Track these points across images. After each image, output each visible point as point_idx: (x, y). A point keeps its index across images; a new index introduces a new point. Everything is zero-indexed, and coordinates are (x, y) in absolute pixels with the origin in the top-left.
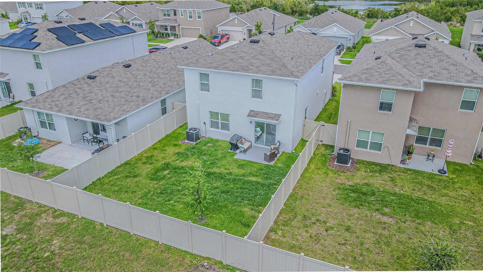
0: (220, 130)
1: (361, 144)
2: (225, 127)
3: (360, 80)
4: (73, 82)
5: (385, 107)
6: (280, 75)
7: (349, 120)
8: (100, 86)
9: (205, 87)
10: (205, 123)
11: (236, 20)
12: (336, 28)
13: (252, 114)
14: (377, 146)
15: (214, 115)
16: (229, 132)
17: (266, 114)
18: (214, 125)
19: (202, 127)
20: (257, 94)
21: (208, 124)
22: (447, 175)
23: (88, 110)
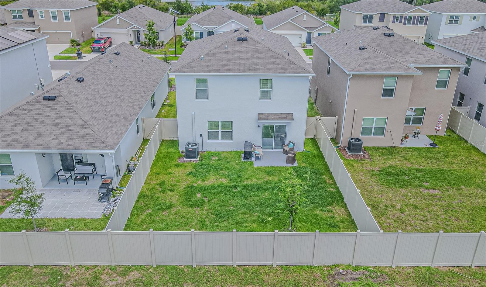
0: (220, 141)
1: (366, 131)
2: (228, 136)
3: (366, 69)
4: (23, 107)
5: (388, 92)
6: (294, 72)
7: (356, 110)
9: (202, 94)
10: (201, 136)
11: (118, 20)
12: (234, 25)
13: (261, 116)
14: (381, 131)
15: (212, 125)
16: (231, 141)
17: (277, 114)
18: (213, 136)
19: (198, 140)
20: (265, 94)
21: (205, 135)
22: (437, 146)
23: (72, 139)
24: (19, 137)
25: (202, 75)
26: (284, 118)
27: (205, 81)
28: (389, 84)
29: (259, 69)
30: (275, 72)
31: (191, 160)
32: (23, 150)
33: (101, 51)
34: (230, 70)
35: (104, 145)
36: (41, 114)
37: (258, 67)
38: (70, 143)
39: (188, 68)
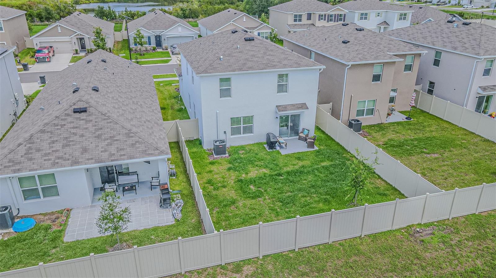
0: (242, 135)
1: (360, 113)
2: (248, 130)
4: (53, 122)
5: (377, 78)
6: (307, 66)
7: (352, 95)
8: (106, 117)
9: (225, 93)
10: (225, 132)
11: (59, 28)
12: (180, 28)
13: (279, 108)
14: (371, 112)
15: (235, 121)
16: (252, 134)
17: (293, 105)
18: (235, 131)
19: (222, 137)
20: (282, 88)
21: (229, 131)
22: (412, 120)
23: (123, 149)
24: (63, 154)
25: (225, 75)
26: (300, 108)
27: (228, 80)
28: (377, 70)
29: (277, 65)
30: (291, 66)
31: (221, 156)
32: (73, 168)
33: (47, 61)
34: (251, 68)
35: (158, 151)
36: (77, 127)
37: (274, 64)
38: (122, 153)
39: (212, 69)
